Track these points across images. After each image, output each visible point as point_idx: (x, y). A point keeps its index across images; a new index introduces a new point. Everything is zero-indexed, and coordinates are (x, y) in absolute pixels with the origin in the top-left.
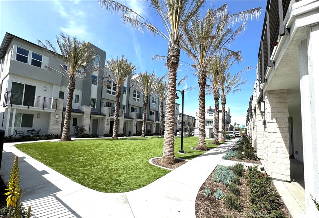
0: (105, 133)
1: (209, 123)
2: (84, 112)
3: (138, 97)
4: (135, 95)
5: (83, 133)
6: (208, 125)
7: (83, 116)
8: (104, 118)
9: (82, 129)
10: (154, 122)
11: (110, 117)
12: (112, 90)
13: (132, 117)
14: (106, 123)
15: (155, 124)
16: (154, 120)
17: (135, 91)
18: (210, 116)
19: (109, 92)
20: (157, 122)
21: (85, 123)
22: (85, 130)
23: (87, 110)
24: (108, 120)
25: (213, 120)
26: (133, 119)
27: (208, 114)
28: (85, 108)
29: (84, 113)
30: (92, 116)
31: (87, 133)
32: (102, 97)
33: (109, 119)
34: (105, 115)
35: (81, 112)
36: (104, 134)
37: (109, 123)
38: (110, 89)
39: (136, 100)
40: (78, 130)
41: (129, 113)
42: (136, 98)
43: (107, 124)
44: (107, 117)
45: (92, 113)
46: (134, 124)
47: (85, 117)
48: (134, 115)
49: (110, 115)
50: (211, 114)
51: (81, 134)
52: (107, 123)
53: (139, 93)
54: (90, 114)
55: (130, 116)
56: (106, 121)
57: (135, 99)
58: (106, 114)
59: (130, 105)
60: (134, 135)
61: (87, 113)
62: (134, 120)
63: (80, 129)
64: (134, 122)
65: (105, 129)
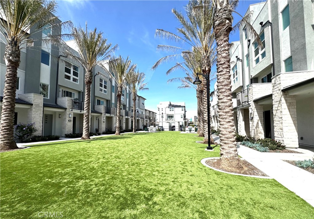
0: (66, 133)
1: (170, 117)
2: (33, 103)
3: (105, 87)
4: (101, 85)
5: (33, 135)
6: (169, 119)
7: (31, 109)
8: (64, 112)
9: (31, 129)
10: (124, 118)
11: (73, 111)
12: (71, 75)
13: (100, 112)
14: (67, 119)
15: (125, 120)
16: (124, 115)
17: (101, 80)
18: (170, 110)
19: (69, 78)
20: (127, 117)
21: (34, 119)
22: (35, 130)
23: (37, 100)
24: (70, 115)
25: (173, 114)
26: (102, 113)
27: (169, 109)
28: (34, 97)
29: (32, 105)
30: (46, 109)
31: (40, 135)
32: (59, 83)
33: (71, 113)
34: (66, 109)
35: (26, 103)
36: (66, 135)
37: (72, 119)
38: (70, 73)
39: (103, 91)
40: (24, 131)
41: (95, 106)
42: (103, 88)
43: (69, 121)
44: (68, 112)
45: (45, 106)
46: (103, 120)
47: (33, 110)
48: (103, 109)
49: (72, 109)
50: (172, 109)
51: (29, 137)
52: (69, 119)
53: (105, 82)
54: (42, 106)
55: (98, 111)
56: (68, 116)
57: (101, 90)
58: (67, 107)
59: (96, 96)
60: (104, 133)
61: (38, 105)
62: (103, 115)
63: (27, 129)
64: (103, 117)
65: (67, 127)
